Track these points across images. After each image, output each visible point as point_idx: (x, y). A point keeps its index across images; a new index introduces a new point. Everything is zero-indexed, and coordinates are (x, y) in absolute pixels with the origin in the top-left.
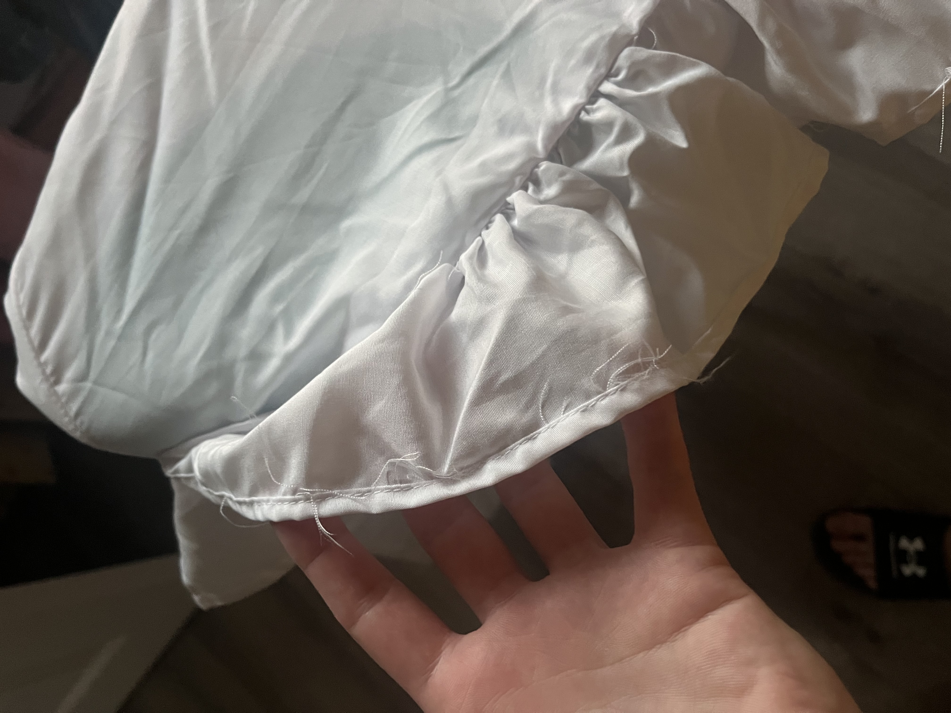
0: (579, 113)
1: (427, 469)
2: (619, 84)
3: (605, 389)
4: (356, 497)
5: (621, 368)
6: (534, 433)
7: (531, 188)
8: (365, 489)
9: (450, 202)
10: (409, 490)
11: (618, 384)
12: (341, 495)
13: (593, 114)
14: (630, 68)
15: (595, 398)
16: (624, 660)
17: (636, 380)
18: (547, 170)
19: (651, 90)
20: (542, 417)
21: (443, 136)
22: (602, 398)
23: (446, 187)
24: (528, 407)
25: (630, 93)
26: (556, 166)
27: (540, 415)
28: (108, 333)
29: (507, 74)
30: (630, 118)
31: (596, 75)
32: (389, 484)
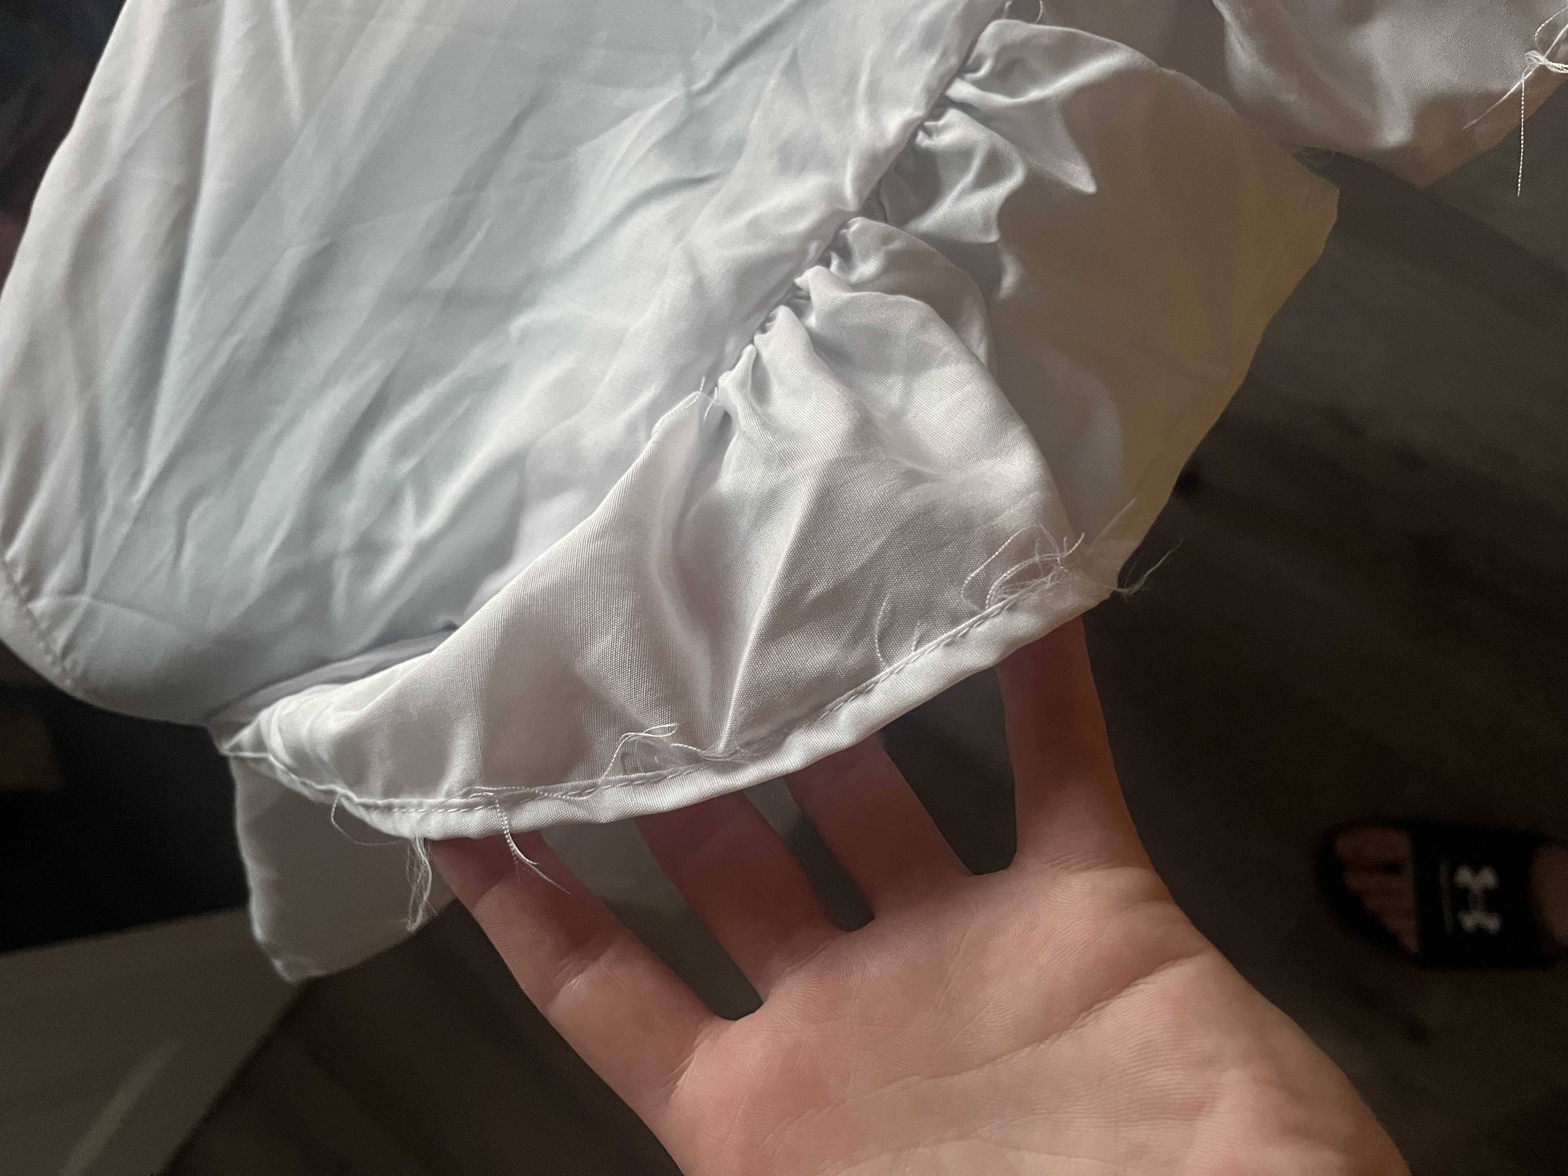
0: (914, 135)
1: (690, 747)
2: (979, 84)
3: (983, 607)
4: (571, 796)
5: (1009, 572)
6: (868, 682)
7: (835, 263)
8: (585, 783)
9: (699, 286)
10: (660, 781)
11: (1004, 599)
12: (546, 794)
13: (938, 136)
14: (998, 56)
15: (967, 623)
16: (999, 1060)
17: (1032, 591)
18: (862, 231)
19: (1035, 94)
20: (879, 655)
21: (686, 174)
22: (979, 623)
23: (692, 261)
24: (855, 640)
25: (999, 100)
26: (879, 226)
27: (877, 652)
28: (119, 511)
29: (793, 66)
30: (1001, 143)
31: (942, 69)
32: (625, 772)
